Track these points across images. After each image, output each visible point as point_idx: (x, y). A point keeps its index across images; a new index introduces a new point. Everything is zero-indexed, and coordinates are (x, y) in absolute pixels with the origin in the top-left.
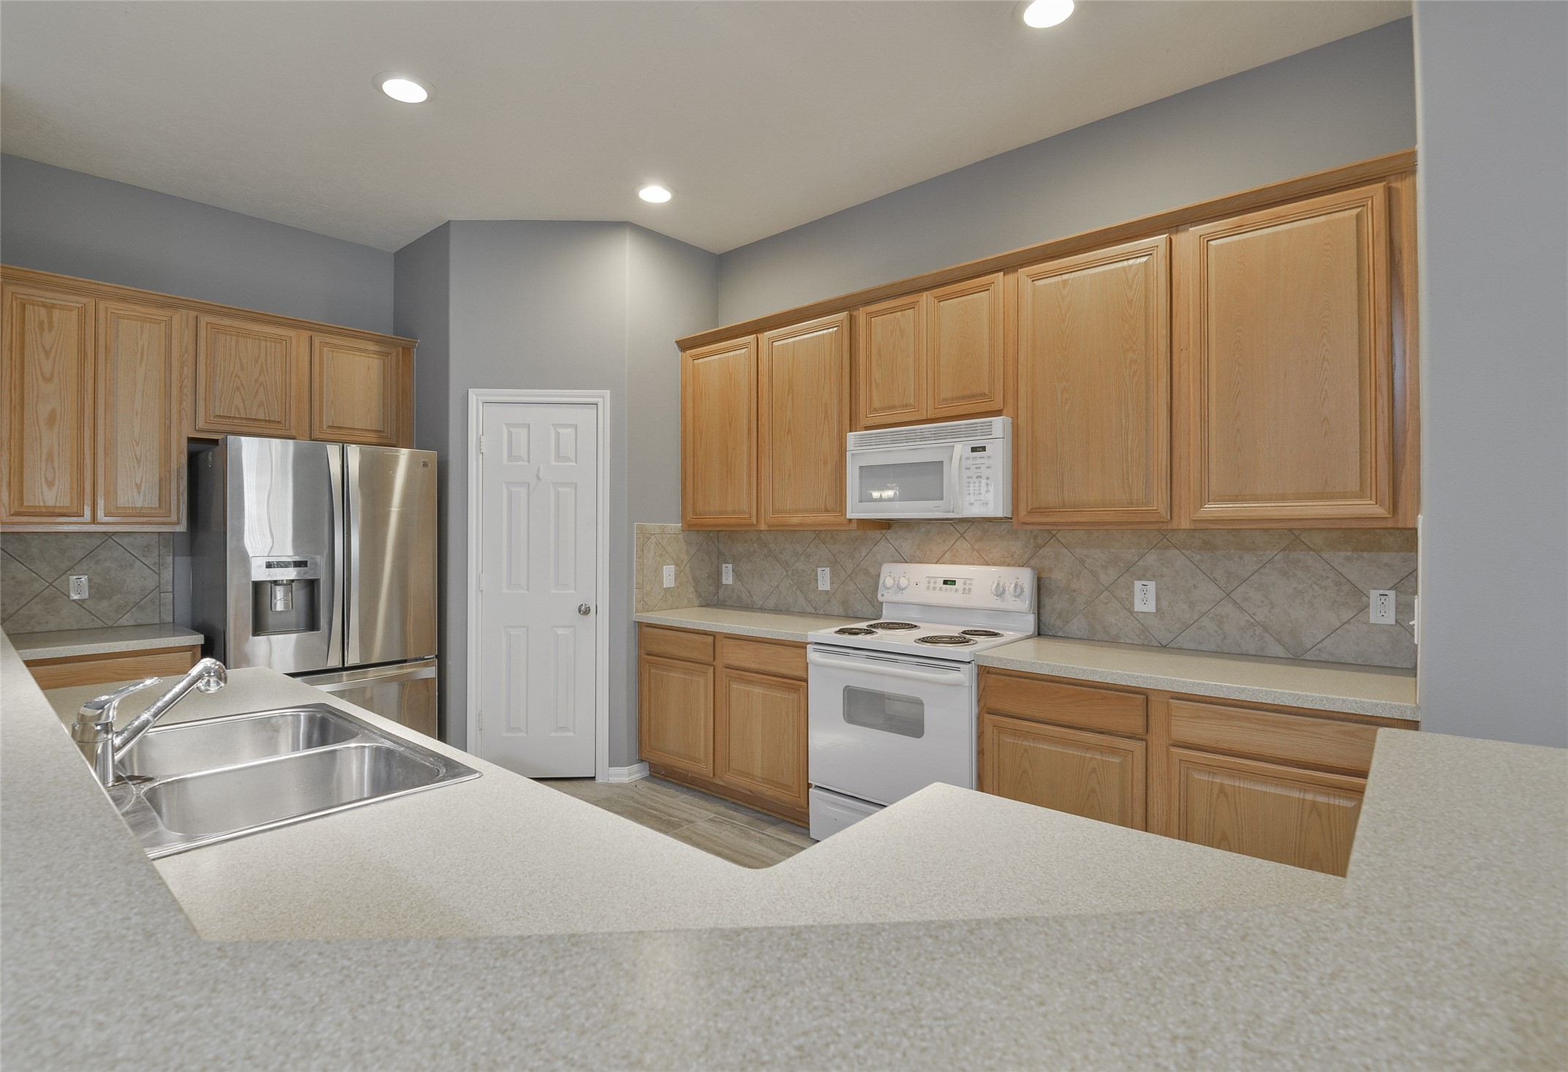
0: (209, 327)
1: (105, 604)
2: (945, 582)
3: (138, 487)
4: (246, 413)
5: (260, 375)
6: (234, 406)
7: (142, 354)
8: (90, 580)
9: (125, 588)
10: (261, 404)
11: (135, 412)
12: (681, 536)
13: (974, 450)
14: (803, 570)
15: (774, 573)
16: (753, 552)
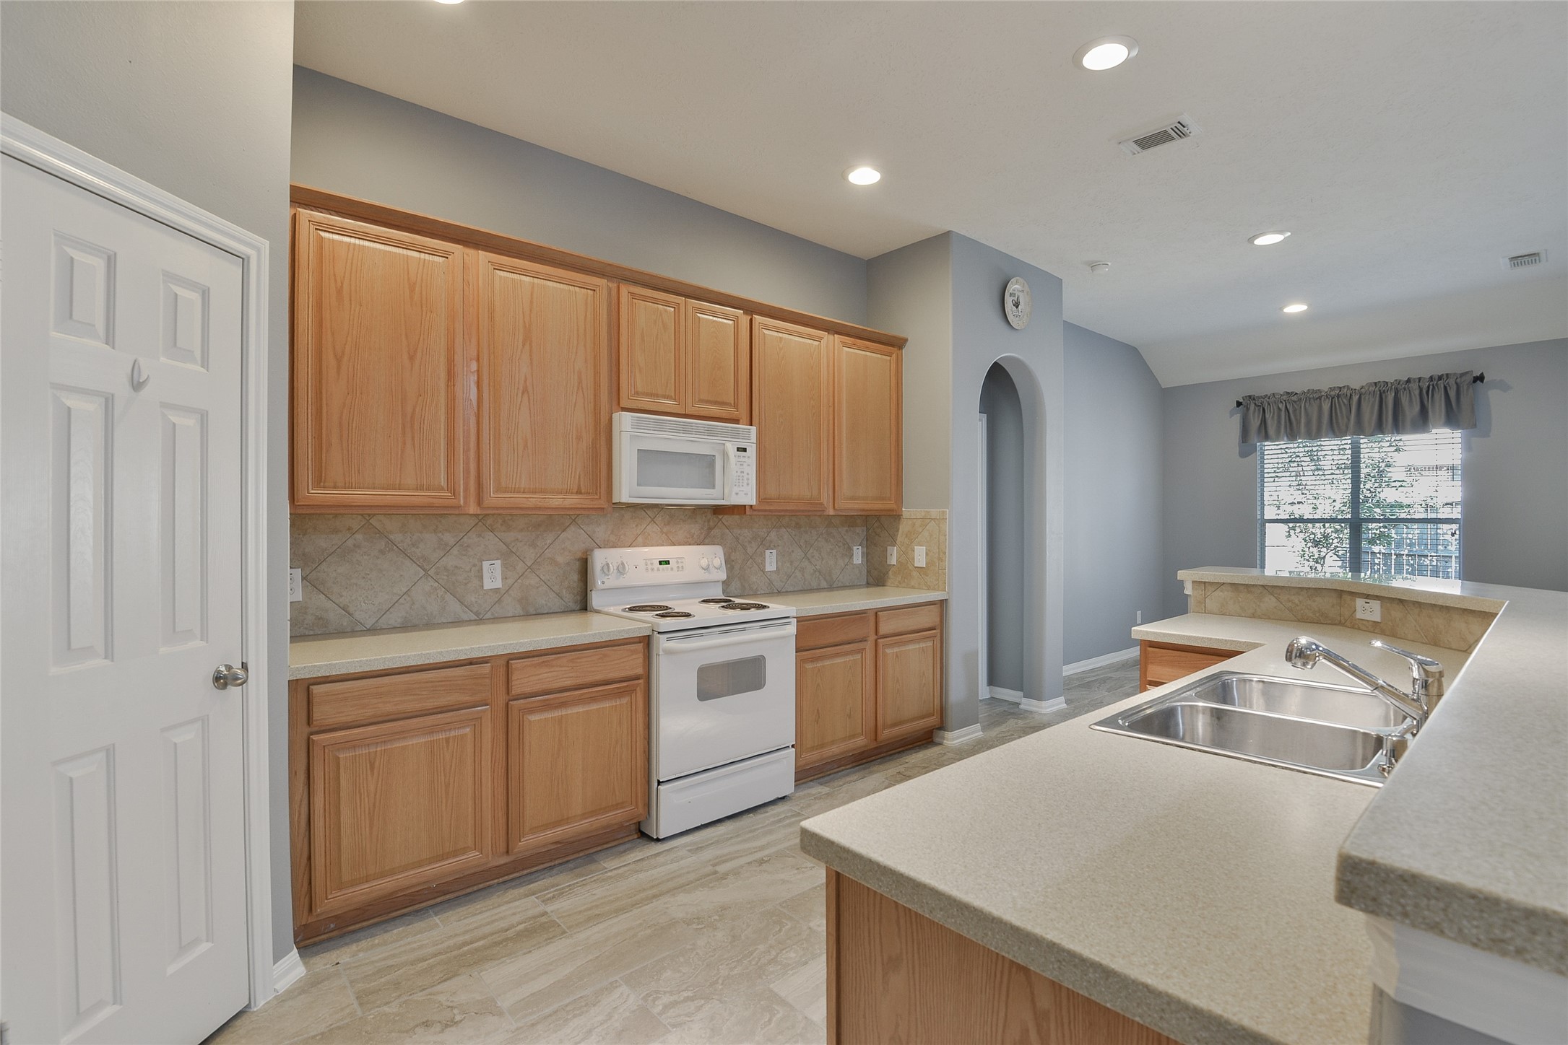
2: (660, 563)
13: (739, 449)
14: (456, 567)
15: (401, 576)
16: (354, 545)
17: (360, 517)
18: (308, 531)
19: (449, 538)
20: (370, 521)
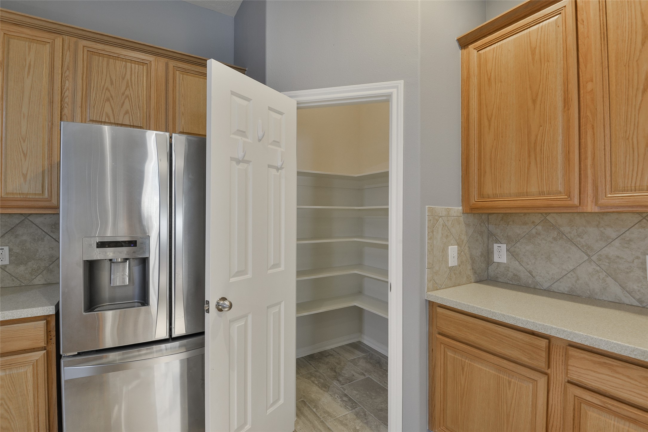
0: (86, 50)
1: (22, 268)
3: (25, 176)
4: (114, 118)
5: (126, 89)
6: (104, 112)
7: (29, 68)
8: (10, 250)
9: (37, 256)
10: (127, 112)
11: (22, 115)
12: (461, 219)
14: (618, 257)
15: (569, 257)
16: (536, 233)
17: (540, 215)
18: (510, 223)
19: (611, 232)
20: (546, 217)
